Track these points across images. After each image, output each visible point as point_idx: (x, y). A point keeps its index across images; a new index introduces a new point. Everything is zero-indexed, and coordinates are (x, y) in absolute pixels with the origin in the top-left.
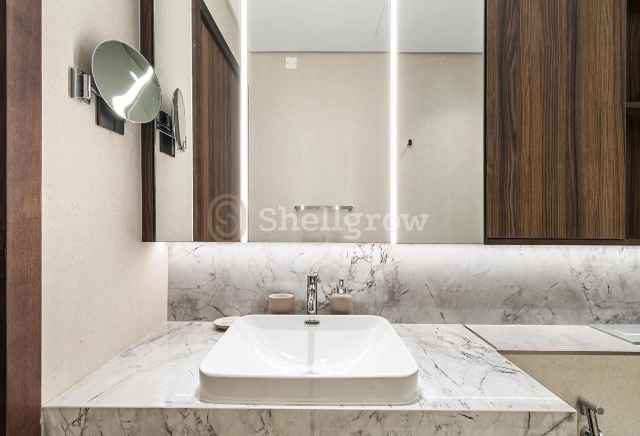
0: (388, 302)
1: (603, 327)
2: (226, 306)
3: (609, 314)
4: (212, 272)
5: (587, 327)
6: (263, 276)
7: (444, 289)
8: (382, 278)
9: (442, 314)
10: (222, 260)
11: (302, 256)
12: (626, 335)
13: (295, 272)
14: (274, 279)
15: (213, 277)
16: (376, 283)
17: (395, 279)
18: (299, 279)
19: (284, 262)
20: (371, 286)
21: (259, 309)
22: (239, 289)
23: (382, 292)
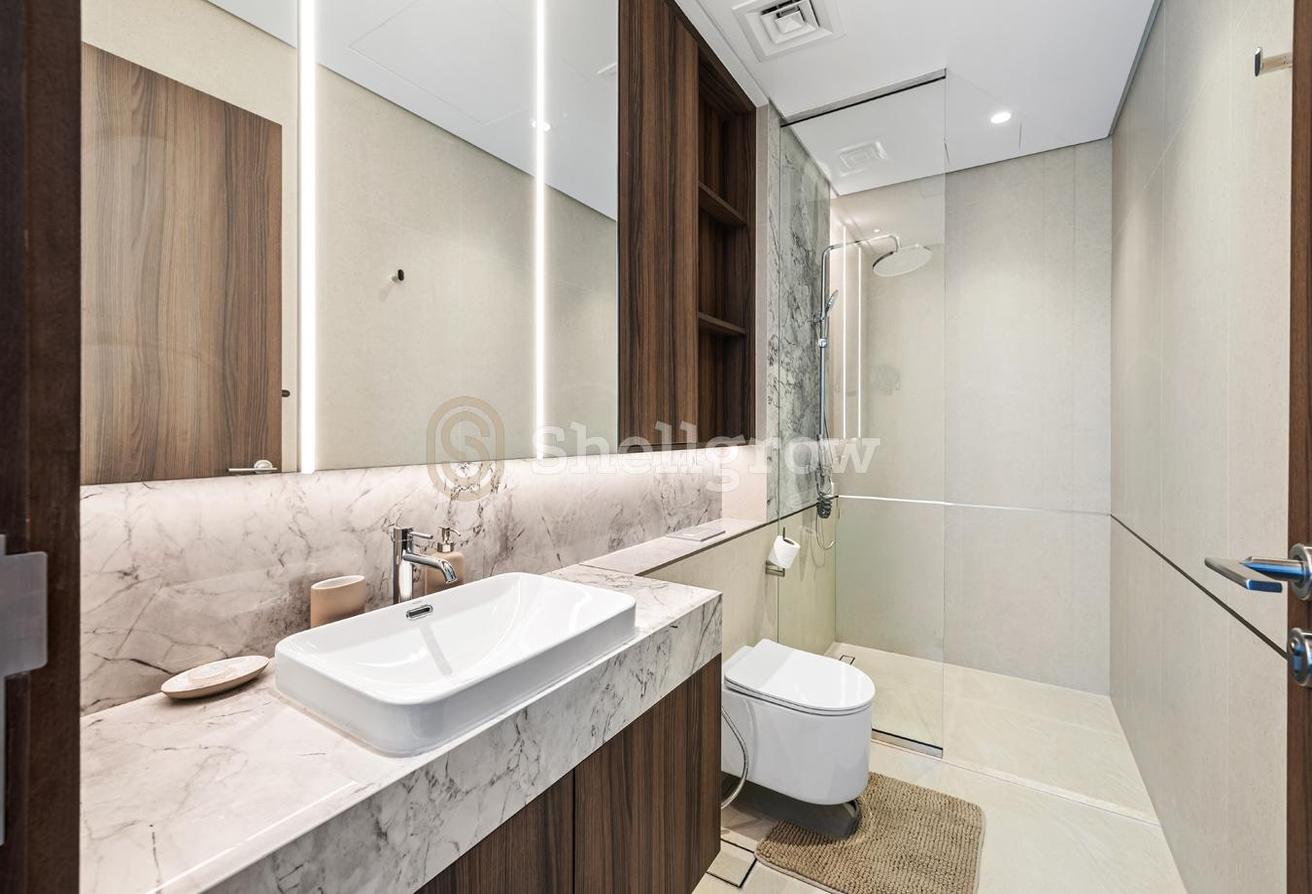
0: (500, 554)
1: (672, 534)
2: (176, 648)
3: (673, 522)
4: (126, 566)
5: (664, 538)
6: (281, 550)
7: (561, 519)
8: (493, 518)
9: (558, 555)
10: (160, 529)
11: (367, 495)
12: (691, 536)
13: (353, 531)
14: (309, 553)
15: (129, 579)
16: (485, 527)
17: (509, 516)
18: (362, 542)
19: (331, 512)
20: (478, 533)
21: (273, 629)
22: (216, 594)
23: (492, 539)
